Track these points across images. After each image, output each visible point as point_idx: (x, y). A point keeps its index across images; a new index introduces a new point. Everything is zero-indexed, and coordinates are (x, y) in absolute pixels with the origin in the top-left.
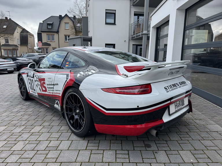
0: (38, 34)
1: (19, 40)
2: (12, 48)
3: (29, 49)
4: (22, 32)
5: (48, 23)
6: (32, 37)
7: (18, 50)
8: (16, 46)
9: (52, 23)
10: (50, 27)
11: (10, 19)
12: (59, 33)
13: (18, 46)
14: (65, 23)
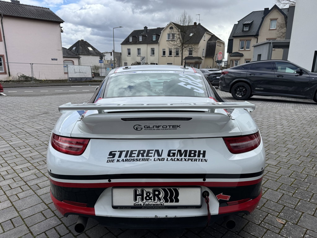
0: (229, 40)
1: (205, 51)
2: (194, 62)
3: (214, 61)
4: (210, 40)
5: (245, 23)
6: (222, 45)
7: (201, 63)
8: (200, 58)
9: (250, 22)
10: (246, 29)
11: (199, 24)
12: (259, 37)
13: (203, 58)
14: (271, 20)
